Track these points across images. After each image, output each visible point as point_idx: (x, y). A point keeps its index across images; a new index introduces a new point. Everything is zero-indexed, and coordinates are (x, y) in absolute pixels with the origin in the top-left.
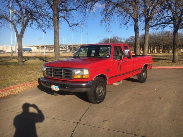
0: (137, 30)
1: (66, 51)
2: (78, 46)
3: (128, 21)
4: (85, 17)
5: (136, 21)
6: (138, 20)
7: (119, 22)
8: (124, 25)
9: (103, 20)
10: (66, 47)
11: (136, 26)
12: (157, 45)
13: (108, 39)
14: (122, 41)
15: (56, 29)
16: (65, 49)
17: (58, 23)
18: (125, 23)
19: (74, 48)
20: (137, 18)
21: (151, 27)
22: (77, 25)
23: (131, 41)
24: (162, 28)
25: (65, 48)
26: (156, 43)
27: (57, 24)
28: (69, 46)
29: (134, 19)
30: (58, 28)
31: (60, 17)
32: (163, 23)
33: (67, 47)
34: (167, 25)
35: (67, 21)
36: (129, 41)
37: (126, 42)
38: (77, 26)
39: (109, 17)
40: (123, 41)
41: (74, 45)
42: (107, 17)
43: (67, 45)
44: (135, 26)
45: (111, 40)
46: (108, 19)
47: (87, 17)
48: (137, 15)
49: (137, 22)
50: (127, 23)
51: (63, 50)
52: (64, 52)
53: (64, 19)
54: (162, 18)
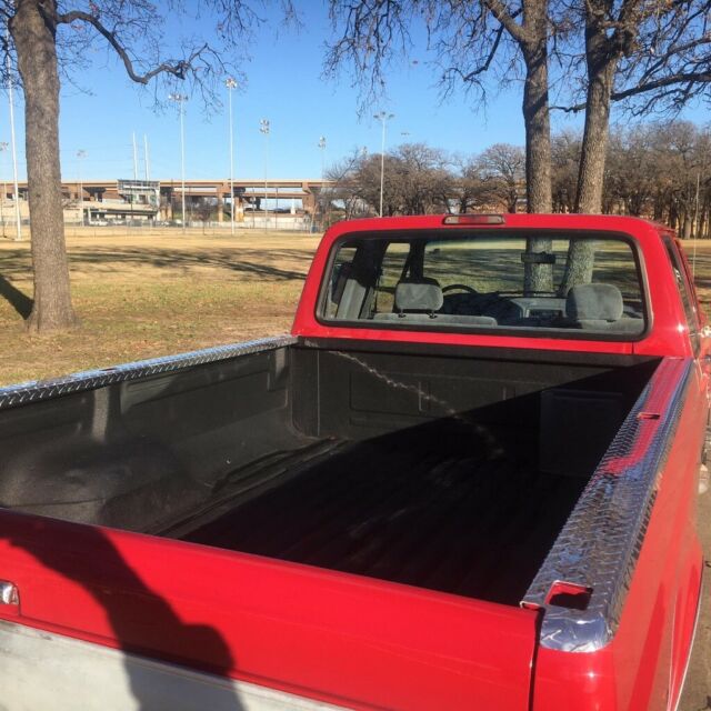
0: (539, 115)
1: (151, 215)
2: (214, 190)
3: (491, 57)
4: (235, 23)
5: (535, 59)
6: (544, 50)
7: (437, 63)
8: (466, 79)
9: (346, 45)
10: (149, 195)
11: (533, 92)
12: (625, 197)
13: (377, 158)
14: (446, 168)
15: (37, 90)
16: (145, 203)
17: (50, 56)
18: (473, 68)
19: (195, 198)
20: (544, 39)
21: (617, 97)
22: (180, 70)
23: (498, 173)
24: (673, 103)
25: (143, 197)
26: (623, 187)
27: (40, 58)
28: (167, 190)
29: (523, 45)
30: (53, 87)
31: (65, 19)
32: (682, 77)
33: (158, 192)
34: (697, 92)
35: (116, 46)
36: (481, 172)
37: (470, 174)
38: (181, 76)
39: (376, 32)
40: (455, 171)
41: (189, 185)
42: (365, 31)
43: (156, 183)
44: (528, 87)
45: (389, 160)
46: (373, 40)
47: (245, 24)
48: (541, 25)
49: (542, 68)
50: (485, 68)
51: (133, 212)
52: (137, 224)
53: (94, 30)
54: (677, 51)
